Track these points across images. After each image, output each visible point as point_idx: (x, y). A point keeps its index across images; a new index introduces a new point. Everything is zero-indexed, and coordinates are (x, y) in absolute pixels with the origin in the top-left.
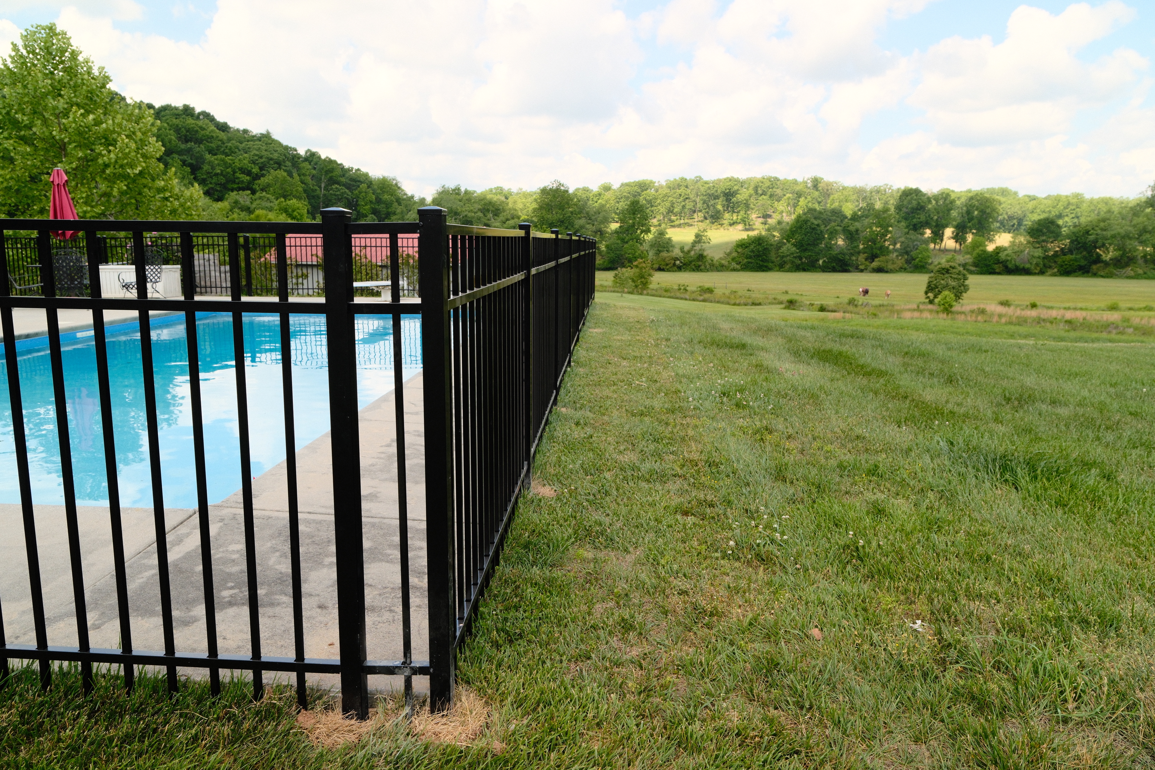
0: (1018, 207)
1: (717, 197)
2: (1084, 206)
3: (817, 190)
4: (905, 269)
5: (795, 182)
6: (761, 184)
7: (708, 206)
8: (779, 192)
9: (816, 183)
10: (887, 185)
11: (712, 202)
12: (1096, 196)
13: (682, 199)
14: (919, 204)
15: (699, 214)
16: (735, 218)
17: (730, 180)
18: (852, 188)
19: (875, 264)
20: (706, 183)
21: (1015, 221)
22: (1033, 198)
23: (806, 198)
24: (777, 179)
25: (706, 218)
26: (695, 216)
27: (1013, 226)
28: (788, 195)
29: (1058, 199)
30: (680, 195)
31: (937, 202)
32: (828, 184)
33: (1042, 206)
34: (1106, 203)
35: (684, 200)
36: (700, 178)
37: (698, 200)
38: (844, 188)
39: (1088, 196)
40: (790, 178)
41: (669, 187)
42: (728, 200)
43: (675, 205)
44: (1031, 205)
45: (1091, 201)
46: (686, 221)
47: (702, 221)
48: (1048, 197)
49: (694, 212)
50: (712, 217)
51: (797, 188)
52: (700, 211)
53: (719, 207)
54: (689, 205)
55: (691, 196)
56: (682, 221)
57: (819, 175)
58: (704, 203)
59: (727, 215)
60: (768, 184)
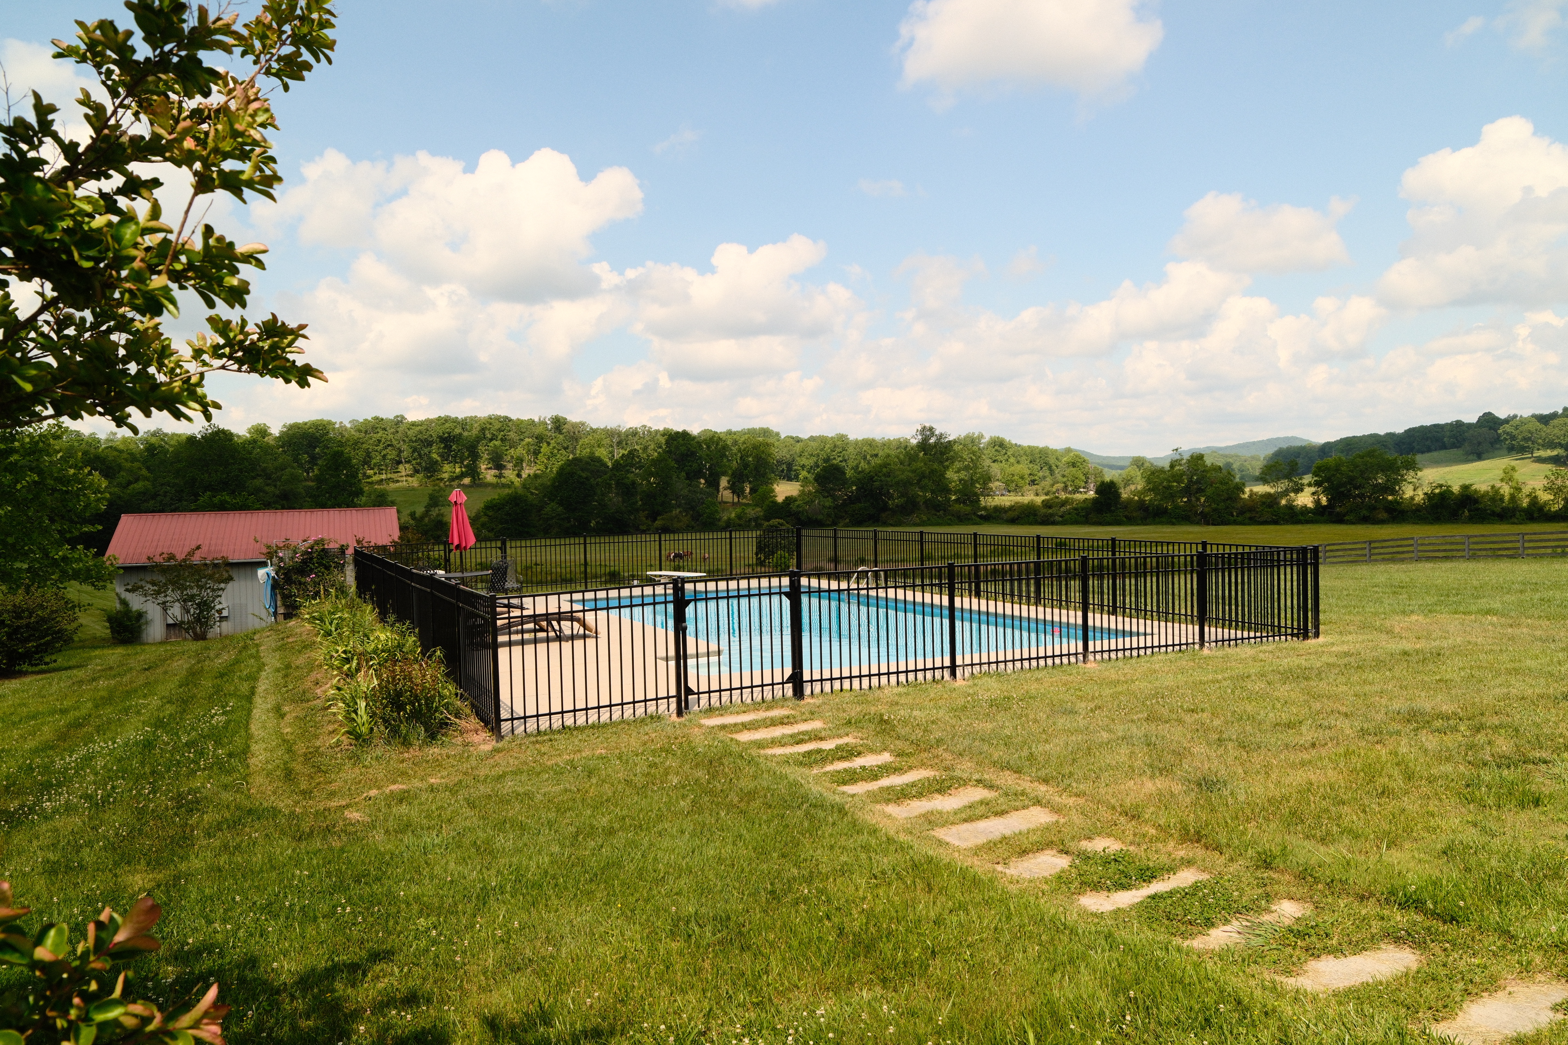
0: (785, 450)
1: (430, 444)
2: (851, 450)
3: (560, 433)
4: (693, 527)
5: (532, 423)
6: (488, 426)
7: (420, 455)
8: (512, 435)
9: (558, 424)
10: (645, 426)
11: (426, 450)
12: (860, 438)
13: (381, 446)
14: (689, 450)
15: (407, 466)
16: (458, 470)
17: (446, 421)
18: (603, 430)
19: (658, 523)
20: (414, 424)
21: (784, 467)
22: (798, 440)
23: (549, 444)
24: (507, 419)
25: (417, 471)
26: (401, 467)
27: (783, 471)
28: (527, 440)
29: (823, 440)
30: (379, 441)
31: (708, 447)
32: (575, 425)
33: (809, 449)
34: (870, 445)
35: (386, 448)
36: (403, 417)
37: (404, 447)
38: (594, 431)
39: (852, 437)
40: (525, 417)
41: (360, 431)
42: (448, 447)
43: (373, 454)
44: (798, 447)
45: (856, 442)
46: (389, 476)
47: (412, 476)
48: (812, 439)
49: (399, 462)
50: (426, 469)
51: (538, 431)
52: (409, 462)
53: (435, 456)
54: (392, 454)
55: (395, 443)
56: (384, 477)
57: (562, 414)
58: (413, 452)
59: (447, 467)
60: (497, 426)
